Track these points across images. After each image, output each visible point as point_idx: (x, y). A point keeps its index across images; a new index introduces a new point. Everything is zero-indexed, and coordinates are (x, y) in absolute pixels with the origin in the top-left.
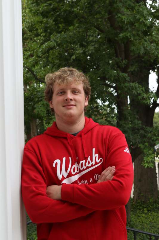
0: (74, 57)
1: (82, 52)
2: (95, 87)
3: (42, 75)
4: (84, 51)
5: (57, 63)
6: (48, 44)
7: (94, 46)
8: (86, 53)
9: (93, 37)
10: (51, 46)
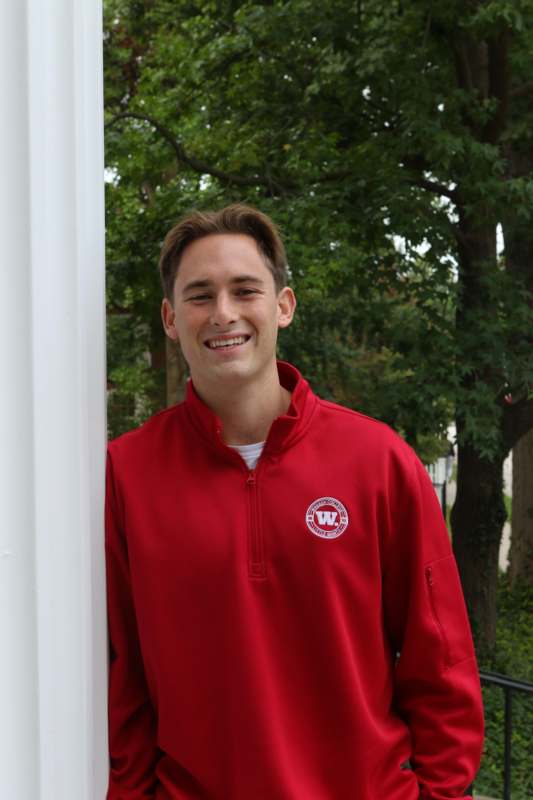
0: (314, 88)
1: (342, 68)
2: (385, 191)
3: (202, 146)
4: (349, 65)
5: (258, 109)
6: (224, 42)
7: (385, 50)
8: (358, 72)
9: (382, 19)
10: (235, 49)
